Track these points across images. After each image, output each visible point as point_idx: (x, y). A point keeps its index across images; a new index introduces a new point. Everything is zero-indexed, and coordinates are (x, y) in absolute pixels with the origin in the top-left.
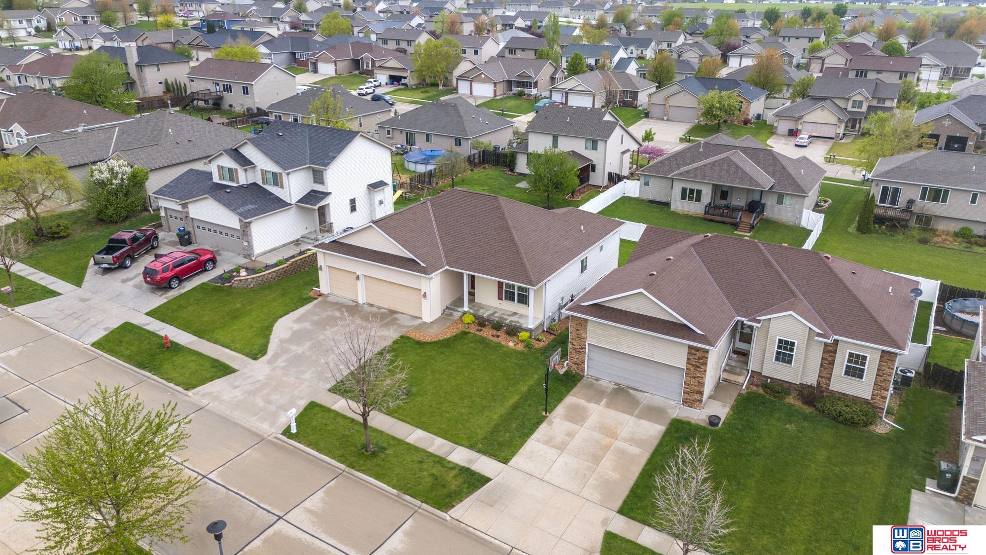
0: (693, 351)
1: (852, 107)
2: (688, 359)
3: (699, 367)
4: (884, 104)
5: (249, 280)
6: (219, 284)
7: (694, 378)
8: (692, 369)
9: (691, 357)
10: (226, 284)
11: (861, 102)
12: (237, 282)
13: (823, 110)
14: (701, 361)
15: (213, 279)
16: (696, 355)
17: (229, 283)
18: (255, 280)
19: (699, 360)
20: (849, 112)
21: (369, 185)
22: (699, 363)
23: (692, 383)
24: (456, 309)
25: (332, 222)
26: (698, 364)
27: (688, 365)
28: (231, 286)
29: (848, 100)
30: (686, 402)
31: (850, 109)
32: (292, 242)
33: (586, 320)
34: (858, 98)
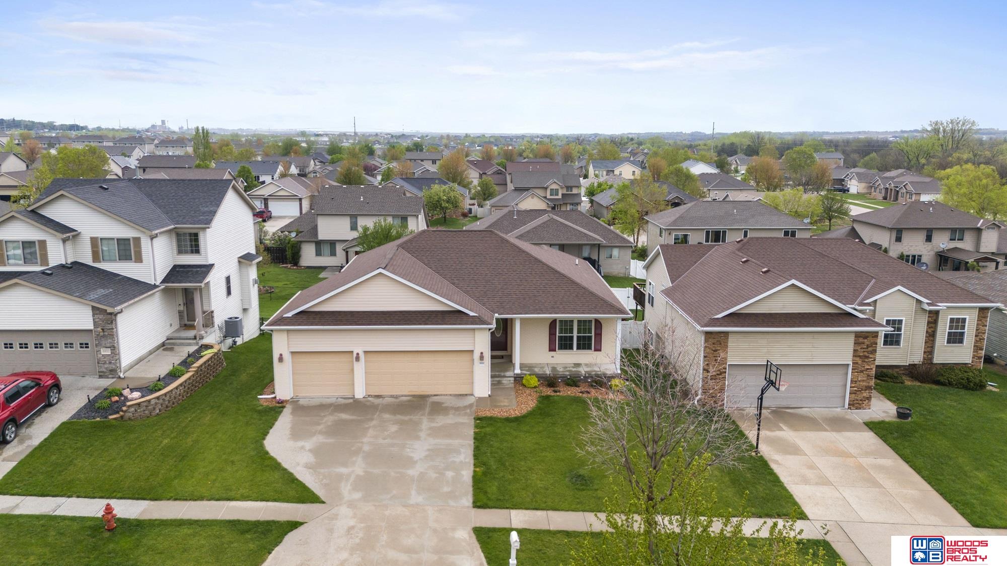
0: (861, 340)
1: (551, 195)
2: (855, 351)
3: (868, 357)
4: (572, 191)
5: (153, 402)
6: (98, 419)
7: (862, 371)
8: (860, 362)
9: (858, 348)
10: (111, 417)
11: (557, 190)
12: (133, 409)
13: (533, 198)
14: (870, 349)
15: (75, 414)
16: (864, 343)
17: (117, 412)
18: (161, 401)
19: (867, 348)
20: (549, 200)
21: (240, 257)
22: (868, 352)
23: (859, 379)
24: (502, 374)
25: (213, 309)
26: (866, 354)
27: (855, 358)
28: (122, 417)
29: (546, 188)
30: (853, 405)
31: (549, 197)
32: (158, 348)
33: (726, 334)
34: (554, 187)
